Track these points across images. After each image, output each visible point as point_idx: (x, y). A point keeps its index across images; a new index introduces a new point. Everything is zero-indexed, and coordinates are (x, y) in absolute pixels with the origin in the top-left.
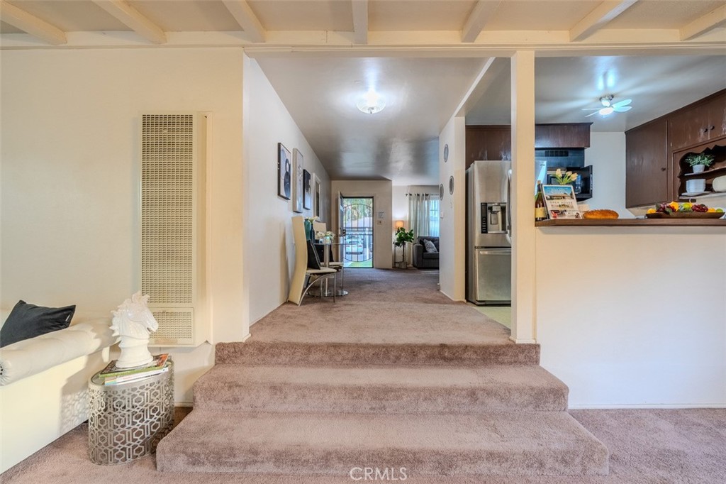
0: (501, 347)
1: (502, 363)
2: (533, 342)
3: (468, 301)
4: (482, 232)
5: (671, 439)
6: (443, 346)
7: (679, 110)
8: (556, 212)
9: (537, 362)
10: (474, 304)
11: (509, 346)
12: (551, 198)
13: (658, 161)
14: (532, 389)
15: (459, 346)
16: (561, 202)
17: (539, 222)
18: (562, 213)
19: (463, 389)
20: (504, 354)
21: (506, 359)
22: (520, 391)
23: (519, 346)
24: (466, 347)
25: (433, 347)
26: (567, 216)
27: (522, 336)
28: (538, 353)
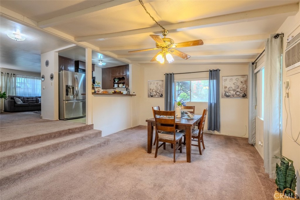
0: (85, 126)
1: (85, 131)
2: (92, 124)
3: (60, 120)
4: (66, 95)
5: (117, 136)
6: (69, 129)
7: (111, 67)
8: (98, 91)
9: (93, 128)
10: (63, 120)
11: (87, 126)
12: (96, 88)
13: (109, 79)
14: (95, 133)
15: (74, 129)
16: (98, 89)
17: (93, 93)
18: (99, 92)
19: (80, 137)
20: (86, 128)
21: (86, 129)
22: (93, 134)
23: (89, 125)
24: (76, 128)
25: (67, 130)
26: (100, 92)
27: (89, 123)
28: (93, 126)
